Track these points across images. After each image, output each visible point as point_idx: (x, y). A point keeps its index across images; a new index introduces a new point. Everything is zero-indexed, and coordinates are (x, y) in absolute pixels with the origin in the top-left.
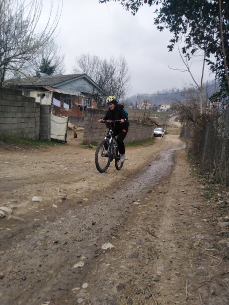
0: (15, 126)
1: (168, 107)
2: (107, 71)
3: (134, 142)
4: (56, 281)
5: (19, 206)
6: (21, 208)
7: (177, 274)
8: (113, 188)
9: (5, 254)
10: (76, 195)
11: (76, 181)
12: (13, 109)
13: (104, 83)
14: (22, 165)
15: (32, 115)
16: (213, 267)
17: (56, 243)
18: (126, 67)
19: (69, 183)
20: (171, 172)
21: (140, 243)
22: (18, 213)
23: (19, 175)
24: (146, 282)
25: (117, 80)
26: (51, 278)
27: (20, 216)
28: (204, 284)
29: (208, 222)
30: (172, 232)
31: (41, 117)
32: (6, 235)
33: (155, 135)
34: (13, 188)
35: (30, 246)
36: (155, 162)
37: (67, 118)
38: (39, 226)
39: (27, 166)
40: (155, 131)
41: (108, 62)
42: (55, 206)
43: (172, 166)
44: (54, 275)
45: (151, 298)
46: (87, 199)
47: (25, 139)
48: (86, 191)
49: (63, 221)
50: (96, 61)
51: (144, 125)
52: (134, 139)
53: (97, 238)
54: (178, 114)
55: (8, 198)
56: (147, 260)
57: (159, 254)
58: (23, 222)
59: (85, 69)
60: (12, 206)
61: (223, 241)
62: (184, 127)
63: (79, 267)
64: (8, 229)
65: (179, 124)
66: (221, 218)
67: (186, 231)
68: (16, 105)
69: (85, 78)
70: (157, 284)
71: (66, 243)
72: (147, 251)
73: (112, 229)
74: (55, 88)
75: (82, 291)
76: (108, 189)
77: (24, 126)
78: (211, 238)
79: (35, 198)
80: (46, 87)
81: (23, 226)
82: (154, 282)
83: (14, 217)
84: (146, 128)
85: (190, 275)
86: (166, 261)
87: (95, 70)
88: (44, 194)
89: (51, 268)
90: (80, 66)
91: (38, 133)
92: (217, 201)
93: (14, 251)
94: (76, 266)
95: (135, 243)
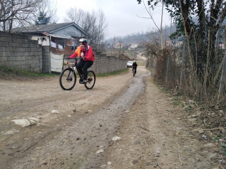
0: (24, 63)
1: (136, 46)
2: (90, 20)
3: (114, 72)
4: (87, 163)
5: (43, 117)
6: (45, 118)
7: (170, 152)
8: (107, 102)
9: (43, 149)
10: (83, 108)
11: (79, 99)
12: (21, 50)
13: (88, 30)
14: (35, 90)
15: (36, 53)
16: (194, 145)
17: (78, 139)
18: (104, 17)
19: (74, 100)
20: (145, 91)
21: (139, 135)
22: (44, 121)
23: (35, 97)
24: (151, 157)
25: (98, 27)
26: (83, 161)
27: (46, 123)
28: (191, 156)
29: (181, 119)
30: (158, 127)
31: (43, 56)
32: (40, 136)
33: (128, 67)
34: (35, 105)
35: (59, 143)
36: (132, 85)
37: (63, 55)
38: (62, 129)
39: (39, 91)
40: (128, 64)
41: (91, 13)
42: (69, 116)
43: (144, 87)
44: (84, 159)
45: (158, 167)
46: (91, 111)
47: (32, 72)
48: (89, 106)
49: (78, 125)
50: (81, 13)
51: (120, 59)
52: (113, 70)
53: (107, 134)
54: (143, 51)
55: (33, 112)
56: (148, 145)
57: (154, 140)
58: (49, 127)
59: (73, 19)
60: (39, 117)
61: (195, 130)
62: (148, 60)
63: (101, 153)
64: (40, 132)
65: (144, 58)
66: (190, 116)
67: (168, 126)
68: (24, 46)
69: (74, 26)
70: (159, 158)
71: (85, 139)
72: (145, 140)
73: (115, 128)
74: (51, 33)
75: (108, 167)
76: (103, 103)
77: (30, 62)
78: (187, 129)
79: (53, 111)
80: (44, 33)
81: (51, 130)
82: (156, 158)
83: (42, 124)
84: (121, 61)
85: (179, 151)
86: (160, 144)
87: (81, 19)
88: (59, 108)
89: (80, 155)
90: (69, 17)
91: (41, 67)
92: (183, 106)
93: (48, 147)
94: (98, 152)
95: (135, 135)
